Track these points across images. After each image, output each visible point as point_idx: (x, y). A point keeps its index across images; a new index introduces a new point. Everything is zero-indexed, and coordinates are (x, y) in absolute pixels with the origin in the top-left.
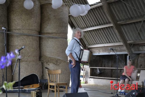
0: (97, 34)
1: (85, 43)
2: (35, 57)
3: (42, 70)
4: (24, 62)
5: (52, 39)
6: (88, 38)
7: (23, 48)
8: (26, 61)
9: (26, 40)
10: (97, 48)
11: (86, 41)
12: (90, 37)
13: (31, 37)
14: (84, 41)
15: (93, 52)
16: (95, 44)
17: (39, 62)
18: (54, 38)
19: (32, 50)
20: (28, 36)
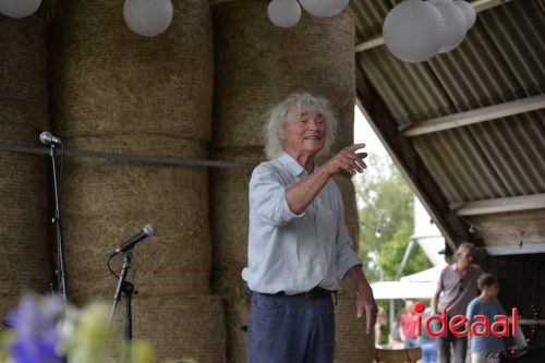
0: (505, 144)
1: (445, 190)
2: (189, 274)
3: (224, 340)
6: (458, 163)
8: (145, 296)
9: (144, 185)
10: (509, 218)
11: (447, 181)
12: (468, 161)
13: (166, 172)
15: (487, 241)
16: (498, 196)
17: (212, 301)
19: (174, 236)
20: (152, 165)
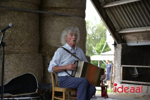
0: (134, 11)
1: (115, 25)
2: (32, 47)
3: (43, 68)
4: (13, 55)
5: (60, 18)
6: (119, 16)
7: (10, 27)
8: (17, 53)
9: (18, 18)
10: (135, 34)
11: (116, 22)
12: (122, 16)
13: (25, 14)
14: (113, 22)
15: (127, 41)
16: (131, 27)
17: (39, 55)
18: (63, 16)
19: (27, 34)
20: (21, 11)
